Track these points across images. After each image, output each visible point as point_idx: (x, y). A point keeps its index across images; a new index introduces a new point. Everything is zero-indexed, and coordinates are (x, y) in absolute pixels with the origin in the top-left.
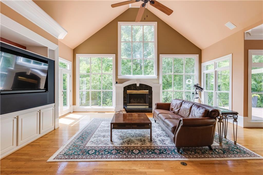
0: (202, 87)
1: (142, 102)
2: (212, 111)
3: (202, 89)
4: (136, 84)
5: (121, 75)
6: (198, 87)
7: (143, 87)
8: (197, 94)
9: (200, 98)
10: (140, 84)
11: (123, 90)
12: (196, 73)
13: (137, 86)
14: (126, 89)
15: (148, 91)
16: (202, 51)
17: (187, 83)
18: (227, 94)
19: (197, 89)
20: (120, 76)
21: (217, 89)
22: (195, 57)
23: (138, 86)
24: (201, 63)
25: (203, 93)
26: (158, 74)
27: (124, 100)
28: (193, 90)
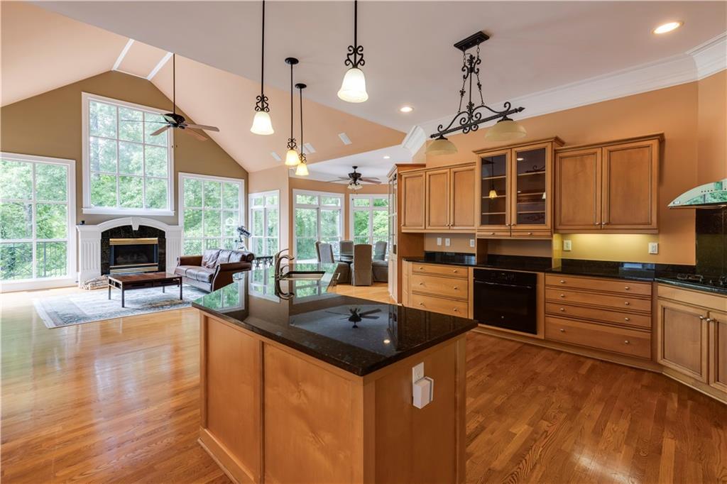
0: (250, 232)
1: (142, 260)
2: (249, 255)
3: (248, 234)
4: (131, 226)
5: (90, 207)
6: (243, 231)
7: (145, 231)
8: (241, 241)
9: (246, 247)
10: (140, 227)
11: (100, 238)
12: (242, 209)
13: (134, 229)
14: (106, 236)
15: (157, 239)
16: (249, 174)
17: (227, 224)
18: (276, 240)
19: (241, 234)
20: (87, 208)
21: (267, 234)
22: (238, 184)
23: (135, 231)
24: (248, 193)
25: (250, 239)
26: (176, 209)
27: (102, 258)
28: (237, 235)
